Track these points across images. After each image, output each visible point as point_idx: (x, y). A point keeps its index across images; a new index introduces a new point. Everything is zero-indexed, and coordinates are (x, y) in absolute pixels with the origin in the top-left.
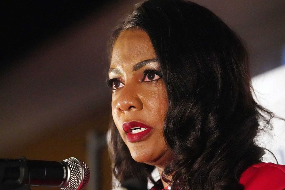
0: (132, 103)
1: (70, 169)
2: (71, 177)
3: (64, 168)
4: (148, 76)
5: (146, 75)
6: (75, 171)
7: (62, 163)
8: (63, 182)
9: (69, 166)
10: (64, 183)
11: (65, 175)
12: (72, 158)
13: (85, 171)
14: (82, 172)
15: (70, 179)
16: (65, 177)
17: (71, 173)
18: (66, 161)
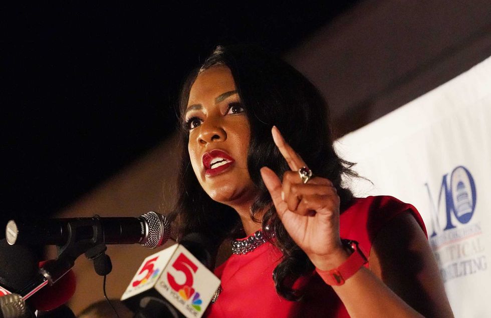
0: (215, 133)
1: (148, 224)
2: (149, 232)
3: (142, 223)
4: (233, 110)
5: (230, 108)
6: (154, 227)
7: (139, 218)
8: (141, 238)
9: (147, 221)
10: (143, 239)
11: (143, 230)
12: (150, 212)
13: (164, 225)
14: (161, 227)
15: (149, 235)
16: (143, 233)
17: (149, 228)
18: (145, 216)
